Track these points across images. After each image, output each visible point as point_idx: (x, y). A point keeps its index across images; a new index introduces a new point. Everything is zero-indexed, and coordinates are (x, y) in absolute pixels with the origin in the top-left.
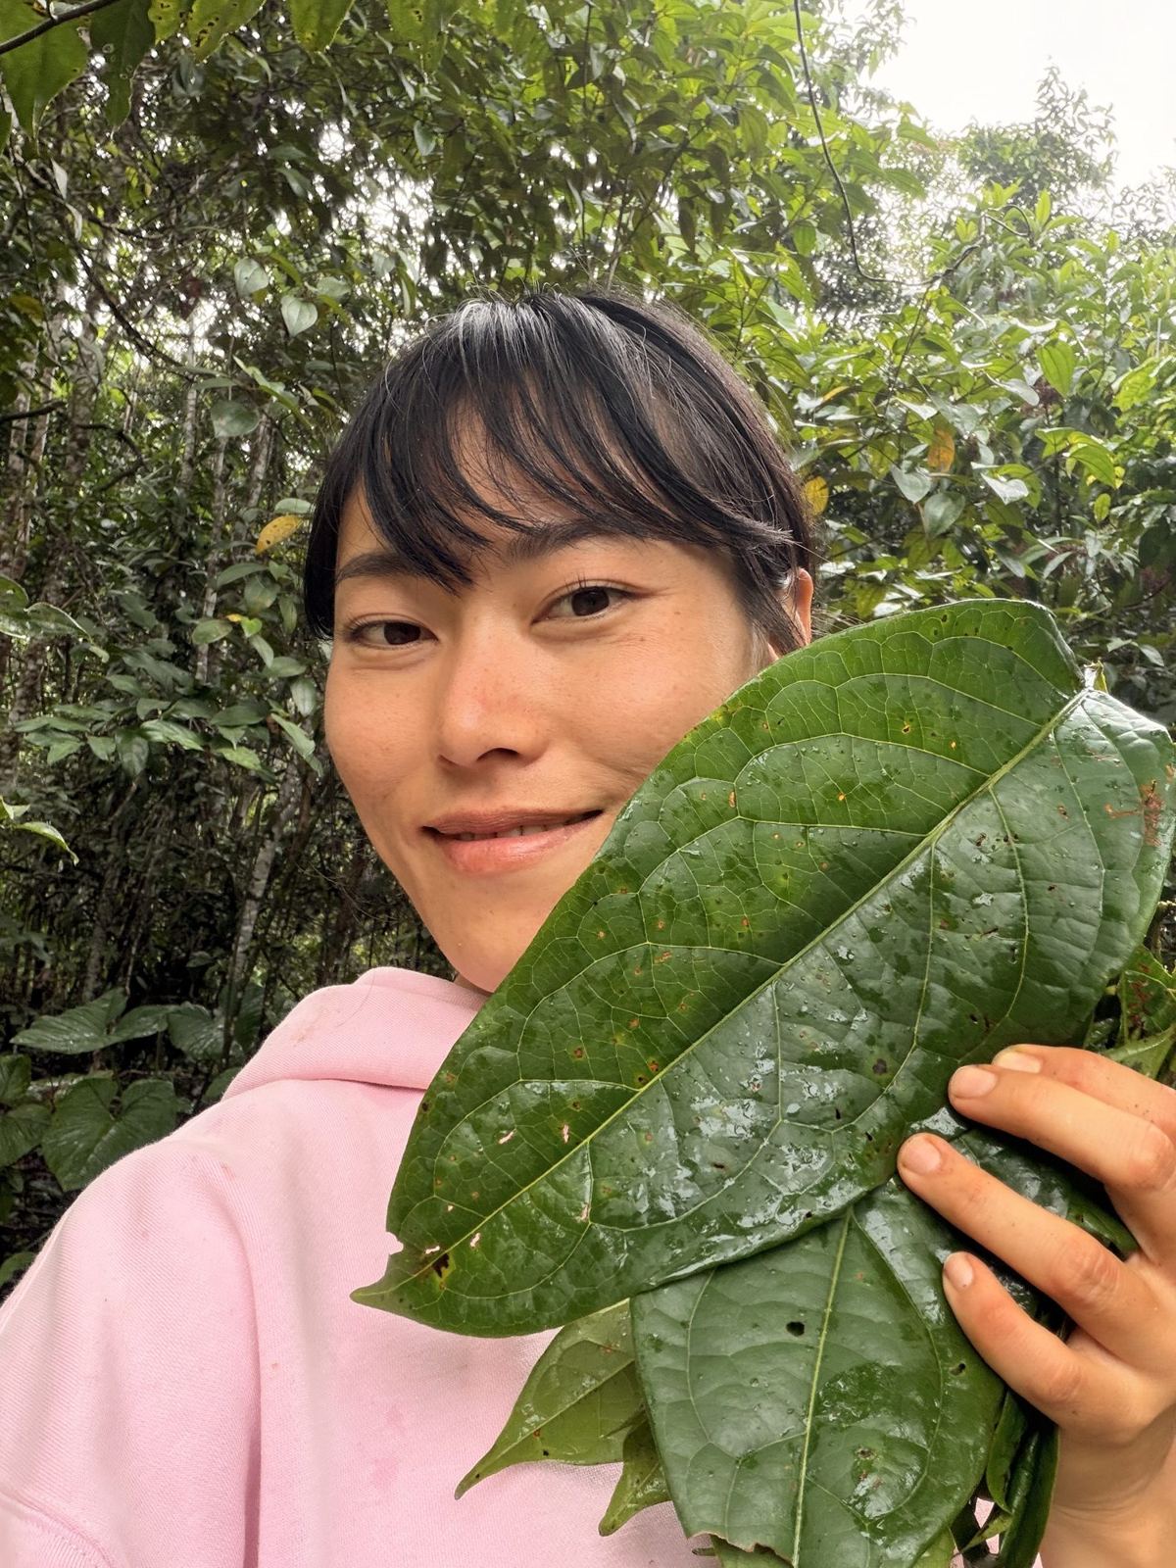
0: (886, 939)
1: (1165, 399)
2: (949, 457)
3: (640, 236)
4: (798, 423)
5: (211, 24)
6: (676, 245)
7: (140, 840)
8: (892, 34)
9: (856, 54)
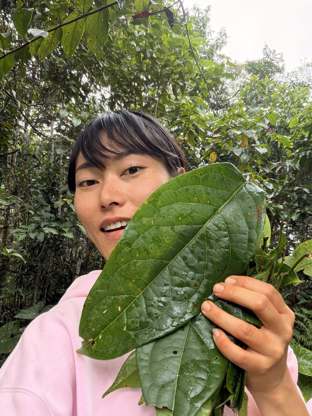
0: (195, 253)
1: (302, 124)
2: (247, 143)
3: (163, 95)
4: (207, 138)
5: (43, 52)
6: (173, 96)
7: (46, 262)
8: (225, 40)
9: (216, 46)
